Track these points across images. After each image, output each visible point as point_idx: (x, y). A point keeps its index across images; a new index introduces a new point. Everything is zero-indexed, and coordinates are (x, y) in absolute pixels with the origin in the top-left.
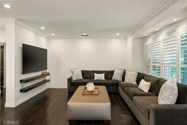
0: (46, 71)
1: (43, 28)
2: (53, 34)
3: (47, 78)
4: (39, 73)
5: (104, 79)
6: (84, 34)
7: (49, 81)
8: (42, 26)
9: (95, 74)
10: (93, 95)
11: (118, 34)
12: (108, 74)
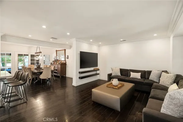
0: (97, 67)
1: (91, 40)
2: (100, 43)
3: (98, 72)
4: (92, 69)
5: (140, 78)
6: (122, 40)
7: (99, 74)
8: (91, 39)
10: (114, 88)
11: (155, 35)
12: (146, 74)
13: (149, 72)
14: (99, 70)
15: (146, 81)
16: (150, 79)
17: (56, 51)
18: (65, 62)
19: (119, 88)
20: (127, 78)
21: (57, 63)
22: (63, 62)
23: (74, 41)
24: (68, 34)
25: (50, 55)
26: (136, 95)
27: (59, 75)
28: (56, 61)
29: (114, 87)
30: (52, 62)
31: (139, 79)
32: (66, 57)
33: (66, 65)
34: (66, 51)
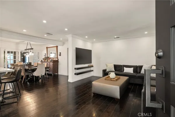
0: (91, 64)
1: (86, 37)
2: (94, 40)
3: (92, 69)
4: (86, 65)
6: (116, 37)
9: (125, 68)
11: (146, 33)
12: (137, 69)
13: (141, 67)
14: (93, 66)
15: (138, 75)
16: (141, 73)
17: (47, 48)
18: (57, 59)
19: (117, 80)
20: (121, 73)
21: (49, 61)
22: (54, 59)
23: (70, 37)
24: (66, 29)
25: (39, 53)
26: (130, 87)
27: (51, 73)
28: (47, 58)
29: (112, 79)
30: (42, 60)
31: (132, 73)
32: (59, 54)
33: (58, 62)
34: (58, 48)
